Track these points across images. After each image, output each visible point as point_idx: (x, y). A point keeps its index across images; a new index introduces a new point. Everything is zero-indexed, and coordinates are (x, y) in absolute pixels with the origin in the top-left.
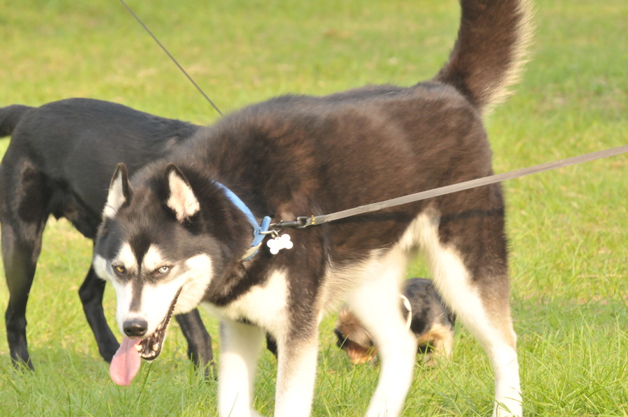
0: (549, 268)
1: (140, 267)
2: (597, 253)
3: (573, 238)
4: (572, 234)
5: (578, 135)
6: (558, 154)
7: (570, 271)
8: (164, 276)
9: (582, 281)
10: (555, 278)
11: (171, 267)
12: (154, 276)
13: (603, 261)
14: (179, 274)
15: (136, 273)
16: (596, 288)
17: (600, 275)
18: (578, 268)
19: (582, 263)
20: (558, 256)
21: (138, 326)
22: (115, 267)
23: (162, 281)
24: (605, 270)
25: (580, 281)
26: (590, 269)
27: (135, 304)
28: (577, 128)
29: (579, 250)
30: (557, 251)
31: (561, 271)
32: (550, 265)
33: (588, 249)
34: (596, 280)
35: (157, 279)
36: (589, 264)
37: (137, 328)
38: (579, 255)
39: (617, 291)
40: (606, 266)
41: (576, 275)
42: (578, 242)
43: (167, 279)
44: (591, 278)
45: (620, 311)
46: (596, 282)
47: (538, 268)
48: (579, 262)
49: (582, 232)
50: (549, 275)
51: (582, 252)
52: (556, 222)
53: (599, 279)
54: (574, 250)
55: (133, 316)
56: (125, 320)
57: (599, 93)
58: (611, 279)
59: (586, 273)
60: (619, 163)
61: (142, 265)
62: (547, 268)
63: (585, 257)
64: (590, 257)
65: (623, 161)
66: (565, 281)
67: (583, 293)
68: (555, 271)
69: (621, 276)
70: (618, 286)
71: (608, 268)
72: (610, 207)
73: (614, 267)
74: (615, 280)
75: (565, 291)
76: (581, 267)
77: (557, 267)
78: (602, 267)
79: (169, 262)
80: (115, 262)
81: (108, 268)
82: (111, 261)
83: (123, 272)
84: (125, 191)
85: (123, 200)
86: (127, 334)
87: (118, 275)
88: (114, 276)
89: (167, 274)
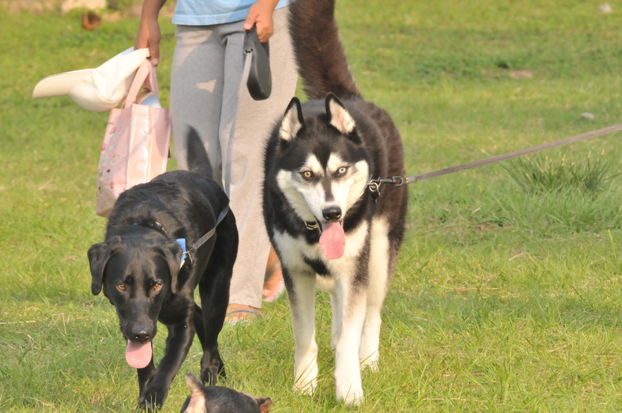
0: (395, 391)
1: (325, 171)
2: (442, 376)
3: (419, 362)
4: (418, 357)
5: (423, 260)
6: (403, 278)
7: (416, 394)
8: (343, 175)
9: (428, 404)
10: (401, 400)
11: (347, 168)
12: (337, 175)
13: (448, 385)
14: (352, 173)
15: (323, 176)
16: (442, 412)
17: (445, 398)
18: (423, 391)
19: (427, 386)
20: (404, 378)
21: (335, 211)
24: (449, 394)
25: (425, 404)
26: (435, 392)
28: (422, 252)
29: (425, 374)
30: (403, 374)
31: (406, 394)
32: (396, 388)
33: (433, 373)
34: (441, 403)
35: (339, 177)
36: (434, 388)
37: (334, 213)
38: (425, 378)
40: (450, 390)
41: (422, 398)
42: (423, 366)
43: (346, 177)
44: (436, 401)
46: (441, 405)
47: (384, 391)
48: (425, 386)
49: (428, 355)
50: (395, 398)
51: (427, 375)
52: (402, 345)
53: (444, 402)
54: (420, 373)
55: (330, 204)
56: (323, 208)
58: (455, 403)
59: (431, 397)
60: (463, 288)
61: (327, 169)
62: (393, 390)
63: (430, 380)
64: (436, 380)
65: (466, 286)
66: (411, 404)
68: (401, 393)
69: (465, 400)
70: (462, 410)
71: (452, 391)
72: (455, 332)
73: (458, 390)
74: (459, 403)
76: (426, 391)
77: (403, 389)
78: (447, 391)
79: (346, 164)
80: (303, 169)
81: (294, 177)
82: (299, 169)
83: (311, 176)
84: (301, 118)
85: (298, 126)
86: (327, 219)
87: (306, 179)
88: (302, 180)
89: (345, 173)
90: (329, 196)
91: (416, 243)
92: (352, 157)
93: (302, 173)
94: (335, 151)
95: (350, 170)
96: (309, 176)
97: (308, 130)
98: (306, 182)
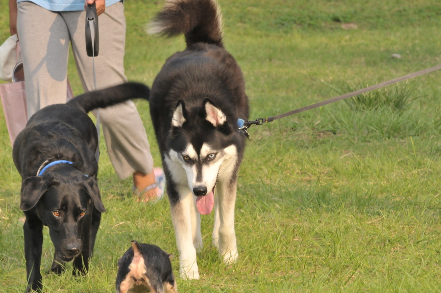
0: (259, 250)
1: (199, 157)
2: (293, 240)
3: (276, 230)
4: (276, 227)
5: (279, 158)
6: (266, 170)
7: (274, 252)
8: (212, 160)
9: (282, 260)
10: (263, 257)
11: (216, 154)
12: (208, 160)
13: (296, 246)
14: (220, 157)
15: (197, 160)
16: (292, 265)
17: (294, 256)
18: (279, 250)
19: (282, 247)
20: (265, 241)
21: (202, 190)
22: (184, 157)
23: (212, 162)
24: (298, 252)
25: (280, 259)
26: (288, 251)
27: (199, 178)
28: (279, 152)
29: (280, 238)
30: (265, 238)
31: (267, 252)
32: (260, 248)
33: (286, 238)
34: (292, 259)
35: (209, 161)
36: (287, 248)
38: (280, 241)
39: (306, 267)
40: (298, 250)
41: (278, 255)
42: (279, 233)
43: (214, 161)
44: (288, 258)
45: (308, 281)
46: (292, 260)
47: (251, 250)
48: (280, 247)
49: (282, 225)
50: (259, 255)
51: (282, 239)
52: (265, 218)
53: (294, 258)
54: (277, 238)
55: (198, 184)
56: (194, 187)
57: (294, 129)
58: (302, 259)
59: (285, 254)
60: (308, 178)
62: (258, 250)
63: (284, 242)
64: (288, 243)
65: (310, 176)
66: (270, 260)
67: (282, 268)
68: (263, 252)
69: (309, 257)
70: (307, 264)
71: (300, 250)
72: (302, 208)
73: (304, 250)
74: (304, 259)
75: (270, 266)
76: (281, 250)
77: (265, 249)
78: (296, 250)
79: (214, 151)
80: (183, 153)
83: (189, 160)
84: (185, 115)
85: (183, 120)
87: (186, 161)
88: (184, 161)
91: (274, 146)
95: (218, 156)
98: (186, 163)
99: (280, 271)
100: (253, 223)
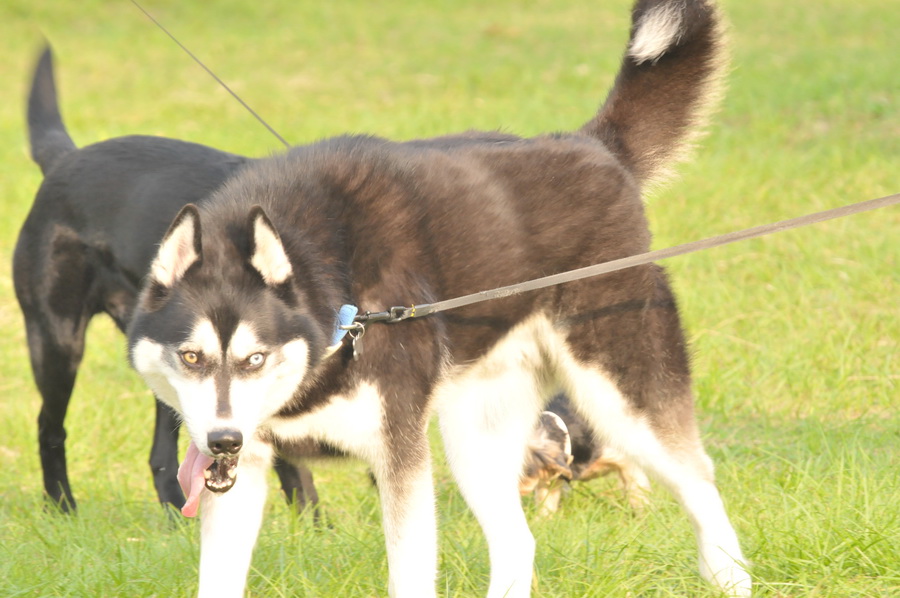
0: (807, 367)
1: (224, 355)
2: (876, 345)
3: (841, 324)
4: (840, 318)
5: (847, 176)
7: (836, 371)
8: (257, 369)
9: (855, 386)
10: (815, 381)
11: (265, 355)
12: (243, 367)
13: (884, 357)
14: (277, 364)
15: (220, 363)
16: (875, 396)
17: (880, 377)
18: (848, 366)
19: (854, 360)
20: (819, 349)
21: (231, 438)
22: (184, 356)
23: (255, 375)
24: (887, 370)
25: (851, 385)
26: (866, 368)
28: (846, 165)
29: (850, 341)
30: (818, 342)
31: (823, 371)
32: (808, 362)
33: (862, 340)
34: (874, 383)
35: (248, 372)
36: (864, 361)
37: (229, 441)
38: (850, 348)
40: (888, 364)
41: (846, 376)
42: (848, 330)
43: (261, 372)
44: (867, 381)
46: (875, 386)
47: (791, 367)
48: (850, 358)
49: (854, 315)
50: (807, 377)
51: (854, 344)
52: (817, 300)
53: (879, 382)
54: (843, 341)
55: (221, 424)
56: (209, 430)
57: (878, 115)
58: (896, 383)
59: (860, 374)
61: (228, 352)
62: (803, 367)
63: (858, 350)
64: (866, 351)
66: (830, 385)
67: (855, 402)
68: (815, 371)
71: (891, 367)
72: (895, 279)
75: (829, 399)
76: (852, 366)
77: (819, 365)
78: (883, 366)
79: (263, 348)
80: (184, 346)
81: (167, 358)
82: (179, 345)
83: (197, 362)
84: (198, 246)
85: (191, 257)
86: (213, 451)
87: (188, 366)
88: (180, 367)
89: (261, 366)
90: (223, 408)
91: (837, 153)
92: (279, 334)
93: (182, 353)
94: (249, 319)
95: (271, 359)
96: (195, 359)
97: (205, 272)
98: (187, 371)
99: (850, 409)
100: (793, 312)
